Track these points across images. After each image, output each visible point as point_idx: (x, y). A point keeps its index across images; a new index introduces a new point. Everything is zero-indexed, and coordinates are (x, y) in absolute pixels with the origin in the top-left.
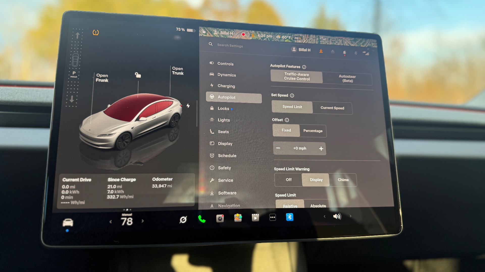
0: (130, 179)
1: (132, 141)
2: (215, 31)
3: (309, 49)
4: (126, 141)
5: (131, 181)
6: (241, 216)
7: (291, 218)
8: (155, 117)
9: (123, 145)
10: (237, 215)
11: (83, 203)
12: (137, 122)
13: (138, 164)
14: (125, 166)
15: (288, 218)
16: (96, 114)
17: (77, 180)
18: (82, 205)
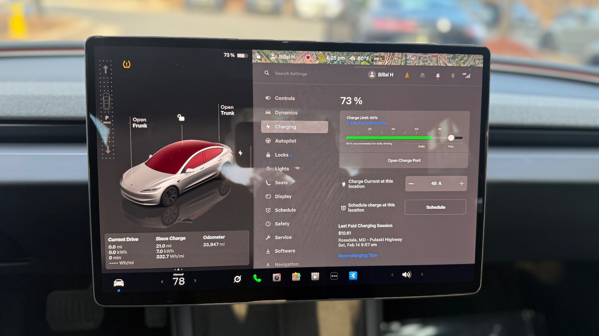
0: (179, 238)
1: (179, 196)
2: (273, 55)
3: (392, 74)
4: (173, 196)
5: (181, 240)
6: (299, 275)
7: (355, 277)
8: (203, 168)
9: (170, 201)
10: (296, 274)
11: (132, 263)
12: (183, 174)
13: (187, 222)
14: (173, 224)
15: (351, 277)
16: (137, 166)
17: (123, 240)
18: (131, 265)
